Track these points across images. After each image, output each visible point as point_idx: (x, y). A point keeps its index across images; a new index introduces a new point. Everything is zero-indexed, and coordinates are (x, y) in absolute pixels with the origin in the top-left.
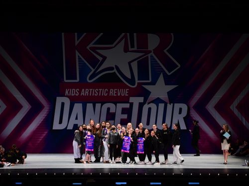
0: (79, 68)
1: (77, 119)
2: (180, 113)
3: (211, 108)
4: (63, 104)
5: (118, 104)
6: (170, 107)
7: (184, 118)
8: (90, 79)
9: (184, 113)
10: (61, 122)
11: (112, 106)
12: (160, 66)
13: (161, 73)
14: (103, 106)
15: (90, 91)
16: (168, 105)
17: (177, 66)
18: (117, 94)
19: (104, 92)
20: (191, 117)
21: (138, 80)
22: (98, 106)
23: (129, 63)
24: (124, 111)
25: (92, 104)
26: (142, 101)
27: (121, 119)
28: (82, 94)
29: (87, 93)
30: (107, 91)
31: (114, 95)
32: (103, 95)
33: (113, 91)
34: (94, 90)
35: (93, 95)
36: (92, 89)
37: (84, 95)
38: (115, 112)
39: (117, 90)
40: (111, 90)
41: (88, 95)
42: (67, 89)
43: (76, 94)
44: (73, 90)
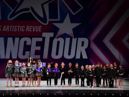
0: (1, 9)
2: (83, 45)
3: (107, 41)
5: (33, 38)
7: (85, 49)
8: (10, 18)
9: (86, 46)
11: (28, 40)
12: (67, 8)
13: (67, 14)
14: (21, 40)
15: (10, 27)
16: (73, 39)
17: (81, 8)
18: (32, 30)
20: (92, 49)
21: (49, 19)
23: (42, 5)
24: (38, 44)
25: (12, 38)
26: (52, 36)
27: (35, 50)
28: (4, 30)
29: (8, 29)
30: (24, 27)
31: (30, 31)
32: (21, 31)
33: (29, 28)
34: (13, 26)
35: (13, 31)
36: (12, 26)
37: (5, 31)
38: (30, 44)
39: (33, 27)
40: (27, 26)
41: (8, 31)
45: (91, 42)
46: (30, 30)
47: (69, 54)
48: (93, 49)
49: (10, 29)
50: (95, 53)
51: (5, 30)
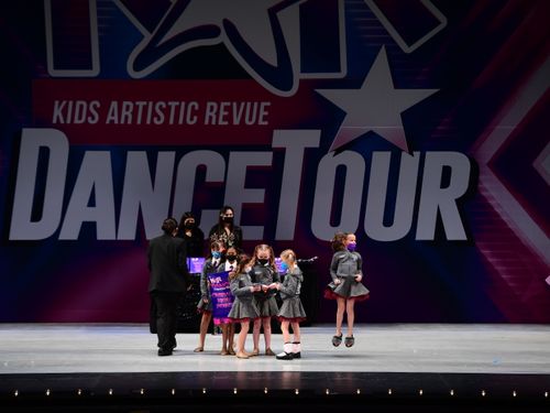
0: (100, 30)
1: (92, 203)
2: (445, 183)
4: (44, 153)
5: (232, 154)
6: (409, 162)
7: (457, 200)
8: (137, 67)
9: (460, 184)
10: (36, 215)
11: (211, 159)
12: (380, 24)
13: (379, 48)
14: (181, 162)
15: (136, 108)
16: (405, 156)
17: (439, 23)
18: (229, 118)
19: (184, 113)
20: (484, 199)
21: (302, 72)
22: (166, 159)
23: (273, 12)
25: (144, 153)
26: (317, 145)
27: (244, 205)
28: (112, 118)
29: (126, 117)
30: (197, 108)
31: (221, 122)
32: (181, 122)
33: (215, 110)
34: (151, 104)
35: (148, 122)
36: (145, 103)
37: (116, 122)
38: (222, 180)
39: (232, 105)
40: (209, 104)
41: (129, 122)
42: (57, 103)
43: (90, 118)
44: (79, 103)
45: (481, 169)
46: (221, 118)
47: (388, 220)
48: (493, 198)
49: (135, 113)
50: (497, 215)
51: (116, 118)
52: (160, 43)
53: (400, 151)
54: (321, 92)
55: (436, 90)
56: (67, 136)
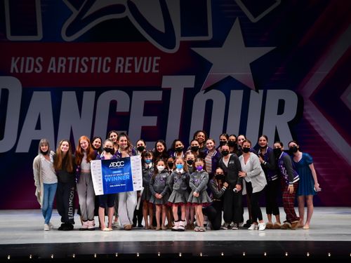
0: (42, 8)
1: (38, 127)
2: (281, 111)
4: (5, 92)
5: (135, 93)
6: (256, 98)
7: (288, 123)
9: (291, 112)
11: (120, 96)
13: (234, 19)
15: (68, 62)
16: (253, 93)
17: (275, 2)
18: (132, 68)
19: (101, 65)
20: (307, 122)
21: (182, 36)
22: (89, 96)
24: (150, 108)
25: (74, 92)
26: (193, 86)
27: (143, 127)
28: (51, 69)
29: (61, 68)
30: (110, 61)
31: (127, 71)
32: (99, 71)
33: (122, 63)
34: (78, 59)
35: (77, 71)
36: (74, 58)
37: (54, 71)
38: (128, 111)
39: (134, 60)
40: (118, 59)
41: (64, 71)
42: (13, 58)
43: (36, 69)
44: (28, 59)
45: (305, 101)
46: (126, 68)
48: (313, 121)
49: (67, 66)
50: (316, 133)
51: (54, 69)
52: (84, 17)
53: (250, 89)
54: (195, 49)
55: (273, 48)
56: (21, 81)
